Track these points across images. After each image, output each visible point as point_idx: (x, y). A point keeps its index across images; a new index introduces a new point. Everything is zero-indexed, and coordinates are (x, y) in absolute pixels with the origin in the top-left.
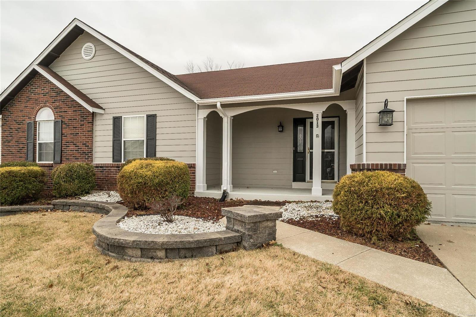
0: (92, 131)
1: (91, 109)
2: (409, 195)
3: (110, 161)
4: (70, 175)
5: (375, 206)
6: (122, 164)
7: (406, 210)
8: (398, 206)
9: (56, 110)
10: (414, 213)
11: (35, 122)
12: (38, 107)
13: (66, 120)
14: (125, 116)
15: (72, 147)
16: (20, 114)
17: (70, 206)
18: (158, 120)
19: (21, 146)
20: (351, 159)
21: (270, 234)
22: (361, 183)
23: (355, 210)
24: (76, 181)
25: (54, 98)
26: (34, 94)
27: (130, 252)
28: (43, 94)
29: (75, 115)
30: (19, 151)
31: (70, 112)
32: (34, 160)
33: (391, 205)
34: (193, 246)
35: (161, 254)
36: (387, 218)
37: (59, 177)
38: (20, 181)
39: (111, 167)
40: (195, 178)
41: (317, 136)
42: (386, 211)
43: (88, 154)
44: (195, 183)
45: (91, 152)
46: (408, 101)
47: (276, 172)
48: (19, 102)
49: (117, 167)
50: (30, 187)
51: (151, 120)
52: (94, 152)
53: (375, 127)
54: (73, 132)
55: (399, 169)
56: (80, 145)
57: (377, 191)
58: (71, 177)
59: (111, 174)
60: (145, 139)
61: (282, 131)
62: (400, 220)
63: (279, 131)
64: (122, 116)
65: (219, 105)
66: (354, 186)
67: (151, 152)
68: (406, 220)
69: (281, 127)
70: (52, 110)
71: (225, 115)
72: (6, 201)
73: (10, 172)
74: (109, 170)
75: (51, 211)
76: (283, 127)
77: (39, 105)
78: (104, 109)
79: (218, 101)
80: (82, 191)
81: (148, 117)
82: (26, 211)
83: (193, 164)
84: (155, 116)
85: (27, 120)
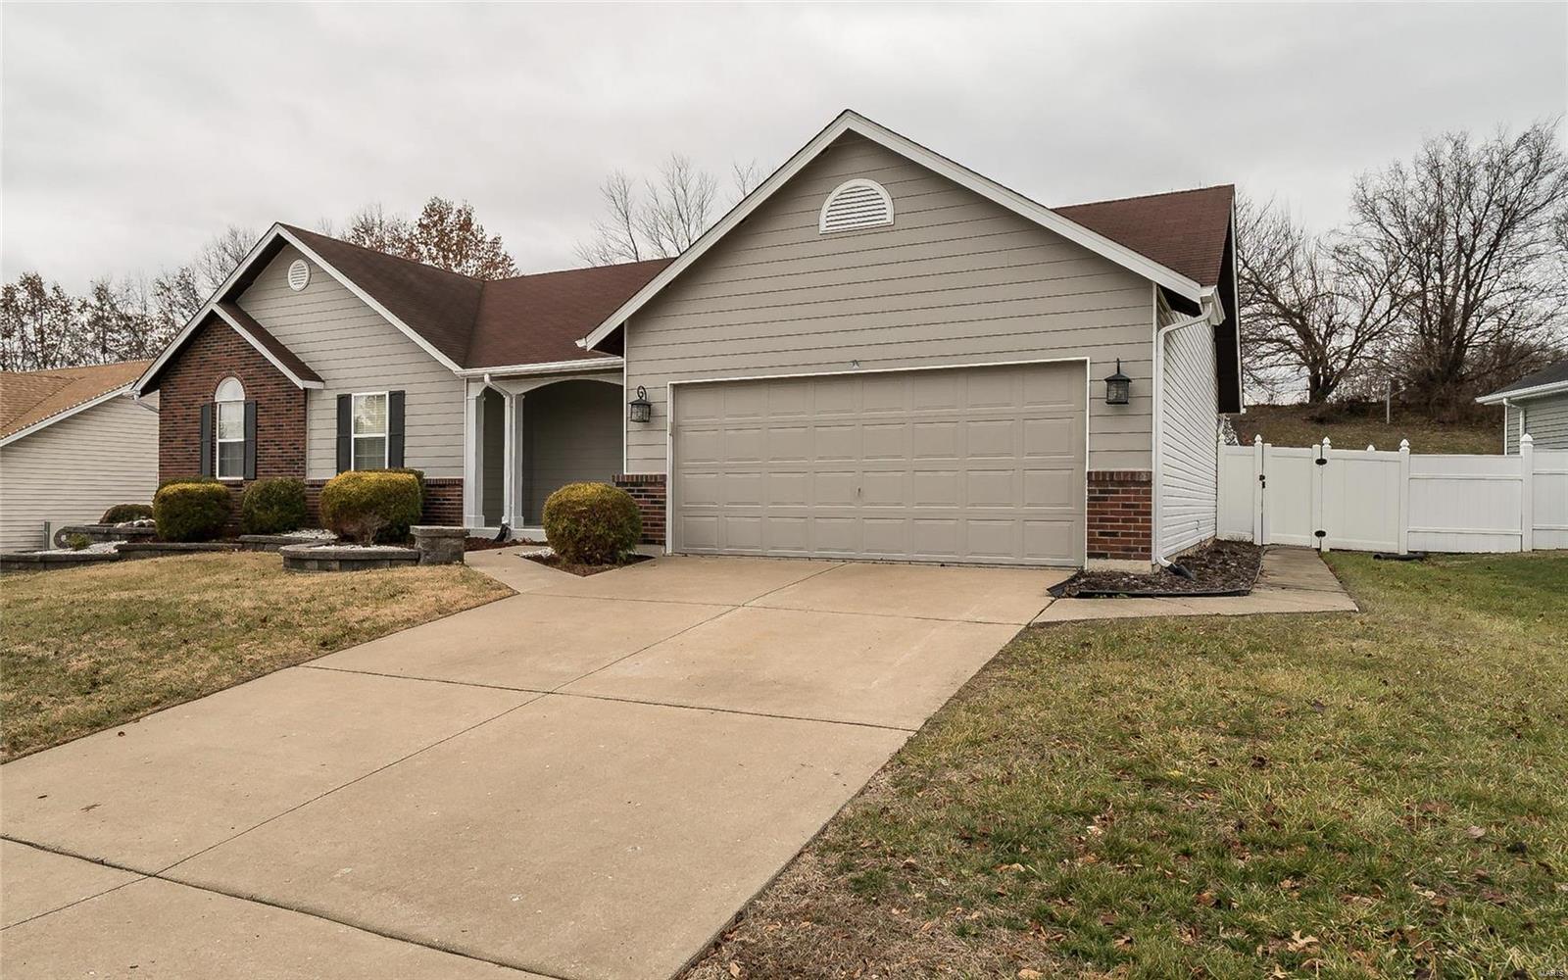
0: (304, 420)
1: (300, 384)
3: (331, 475)
4: (267, 498)
8: (577, 521)
9: (246, 382)
10: (593, 528)
11: (214, 405)
12: (217, 377)
13: (263, 401)
14: (358, 394)
15: (272, 450)
16: (189, 388)
17: (265, 544)
18: (407, 400)
19: (192, 448)
24: (276, 508)
25: (244, 360)
26: (212, 353)
27: (309, 565)
28: (226, 350)
29: (275, 392)
30: (188, 458)
31: (270, 388)
32: (213, 475)
34: (363, 558)
35: (336, 565)
37: (251, 500)
38: (198, 505)
40: (462, 504)
43: (298, 460)
44: (462, 513)
45: (303, 459)
46: (675, 387)
50: (211, 514)
51: (397, 400)
52: (307, 458)
54: (274, 422)
55: (658, 482)
56: (286, 446)
58: (267, 500)
60: (386, 435)
62: (578, 536)
64: (350, 395)
65: (488, 379)
67: (397, 459)
70: (241, 382)
71: (506, 393)
72: (178, 536)
73: (184, 491)
75: (239, 551)
77: (221, 373)
78: (323, 381)
79: (485, 372)
80: (285, 526)
81: (392, 394)
82: (206, 550)
83: (459, 480)
84: (402, 394)
85: (201, 401)
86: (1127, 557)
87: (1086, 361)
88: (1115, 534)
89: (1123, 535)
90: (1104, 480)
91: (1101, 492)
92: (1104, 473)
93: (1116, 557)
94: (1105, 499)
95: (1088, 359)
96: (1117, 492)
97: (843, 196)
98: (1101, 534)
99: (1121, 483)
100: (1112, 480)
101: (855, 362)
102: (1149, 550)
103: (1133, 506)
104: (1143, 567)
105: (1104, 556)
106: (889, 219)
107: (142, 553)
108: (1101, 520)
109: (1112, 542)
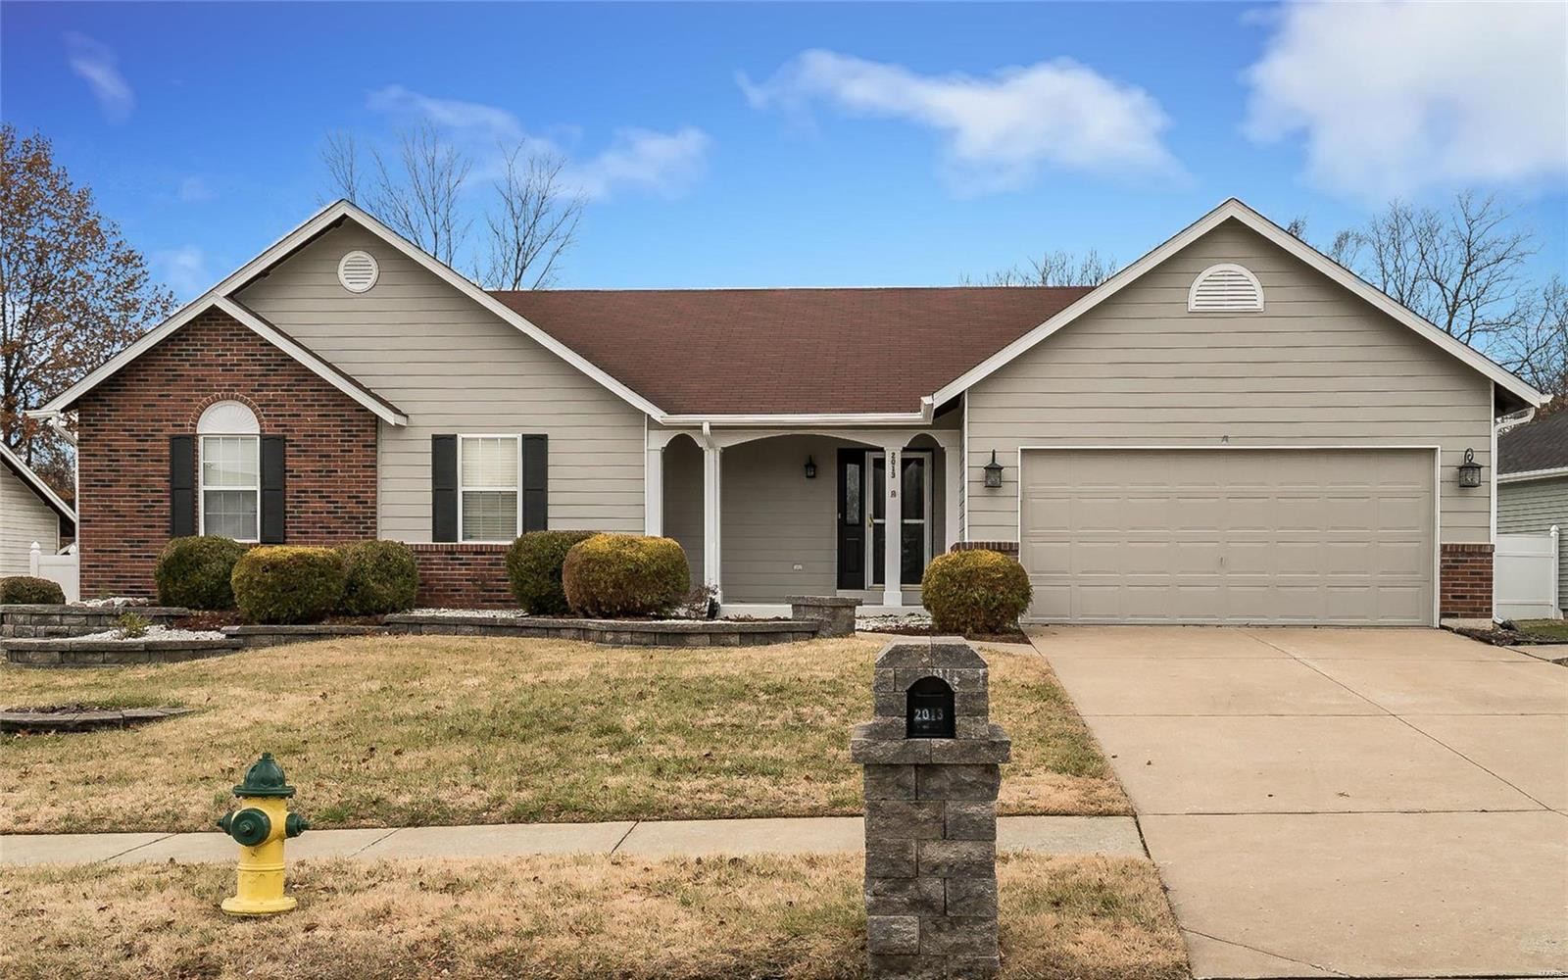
0: (373, 466)
1: (388, 416)
2: (1006, 575)
3: (426, 539)
5: (970, 590)
6: (457, 546)
7: (1002, 593)
8: (993, 588)
9: (262, 409)
10: (1010, 596)
11: (193, 437)
12: (205, 399)
13: (296, 436)
14: (464, 436)
15: (318, 505)
16: (143, 413)
18: (551, 447)
19: (150, 497)
20: (951, 538)
21: (849, 625)
22: (954, 563)
23: (949, 596)
25: (257, 380)
26: (191, 365)
28: (221, 365)
29: (325, 426)
30: (143, 512)
31: (309, 420)
33: (985, 586)
36: (982, 603)
39: (432, 552)
41: (894, 494)
42: (978, 593)
43: (365, 519)
45: (371, 516)
46: (1024, 452)
47: (800, 567)
48: (138, 380)
49: (447, 553)
51: (535, 449)
52: (379, 517)
53: (979, 488)
54: (318, 466)
55: (1009, 549)
56: (341, 500)
57: (971, 571)
59: (432, 569)
60: (519, 490)
61: (814, 477)
62: (995, 604)
63: (808, 477)
64: (456, 435)
65: (706, 428)
66: (947, 567)
67: (537, 519)
68: (1001, 605)
69: (811, 468)
70: (245, 403)
71: (711, 446)
74: (427, 559)
75: (390, 634)
76: (815, 467)
77: (210, 393)
78: (406, 416)
79: (706, 420)
81: (528, 439)
84: (543, 439)
85: (171, 430)
86: (1473, 616)
87: (1436, 449)
88: (1464, 597)
89: (1471, 597)
90: (1457, 552)
91: (1453, 561)
92: (1457, 546)
93: (1465, 616)
94: (1457, 567)
95: (1439, 447)
96: (1466, 561)
97: (1212, 278)
98: (1453, 597)
99: (1470, 554)
100: (1463, 551)
101: (1226, 438)
102: (1491, 609)
103: (1478, 573)
104: (1484, 624)
105: (1455, 616)
106: (1260, 305)
107: (265, 640)
108: (1454, 585)
109: (1462, 603)
